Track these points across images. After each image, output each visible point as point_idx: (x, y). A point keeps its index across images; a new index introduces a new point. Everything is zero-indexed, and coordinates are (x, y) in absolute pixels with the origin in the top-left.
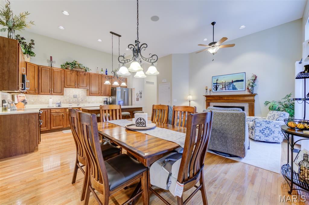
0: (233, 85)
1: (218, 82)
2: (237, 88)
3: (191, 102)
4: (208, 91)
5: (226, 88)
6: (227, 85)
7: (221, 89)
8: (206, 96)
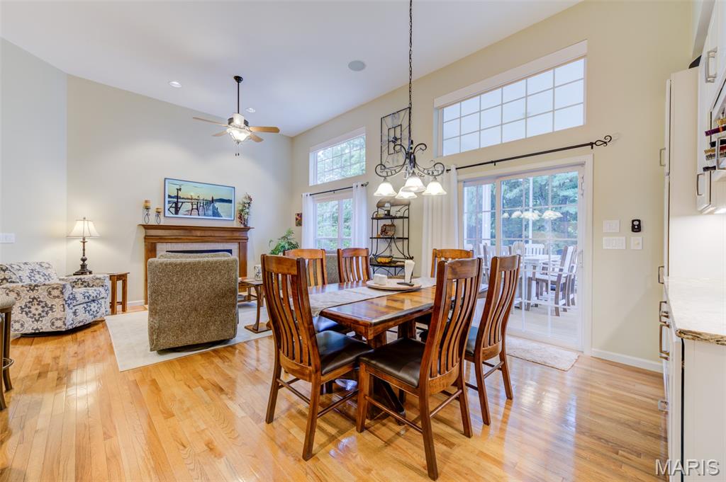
0: (214, 207)
1: (181, 194)
2: (222, 214)
3: (89, 244)
4: (152, 212)
5: (200, 210)
6: (202, 205)
7: (188, 211)
8: (147, 227)
